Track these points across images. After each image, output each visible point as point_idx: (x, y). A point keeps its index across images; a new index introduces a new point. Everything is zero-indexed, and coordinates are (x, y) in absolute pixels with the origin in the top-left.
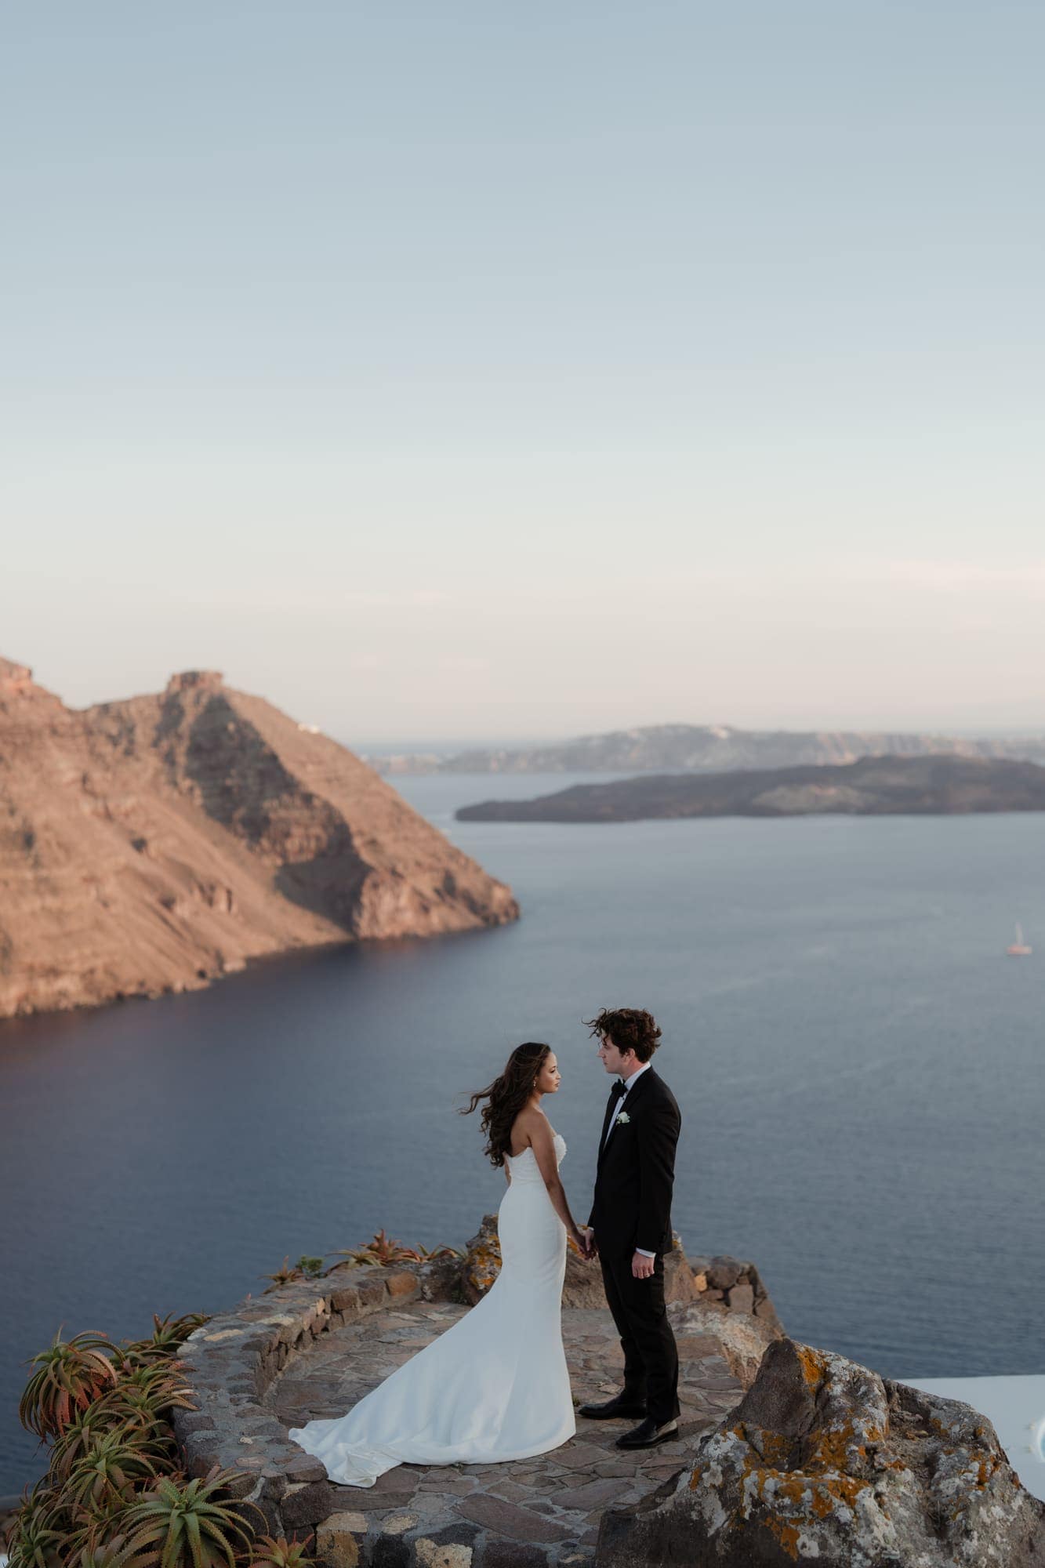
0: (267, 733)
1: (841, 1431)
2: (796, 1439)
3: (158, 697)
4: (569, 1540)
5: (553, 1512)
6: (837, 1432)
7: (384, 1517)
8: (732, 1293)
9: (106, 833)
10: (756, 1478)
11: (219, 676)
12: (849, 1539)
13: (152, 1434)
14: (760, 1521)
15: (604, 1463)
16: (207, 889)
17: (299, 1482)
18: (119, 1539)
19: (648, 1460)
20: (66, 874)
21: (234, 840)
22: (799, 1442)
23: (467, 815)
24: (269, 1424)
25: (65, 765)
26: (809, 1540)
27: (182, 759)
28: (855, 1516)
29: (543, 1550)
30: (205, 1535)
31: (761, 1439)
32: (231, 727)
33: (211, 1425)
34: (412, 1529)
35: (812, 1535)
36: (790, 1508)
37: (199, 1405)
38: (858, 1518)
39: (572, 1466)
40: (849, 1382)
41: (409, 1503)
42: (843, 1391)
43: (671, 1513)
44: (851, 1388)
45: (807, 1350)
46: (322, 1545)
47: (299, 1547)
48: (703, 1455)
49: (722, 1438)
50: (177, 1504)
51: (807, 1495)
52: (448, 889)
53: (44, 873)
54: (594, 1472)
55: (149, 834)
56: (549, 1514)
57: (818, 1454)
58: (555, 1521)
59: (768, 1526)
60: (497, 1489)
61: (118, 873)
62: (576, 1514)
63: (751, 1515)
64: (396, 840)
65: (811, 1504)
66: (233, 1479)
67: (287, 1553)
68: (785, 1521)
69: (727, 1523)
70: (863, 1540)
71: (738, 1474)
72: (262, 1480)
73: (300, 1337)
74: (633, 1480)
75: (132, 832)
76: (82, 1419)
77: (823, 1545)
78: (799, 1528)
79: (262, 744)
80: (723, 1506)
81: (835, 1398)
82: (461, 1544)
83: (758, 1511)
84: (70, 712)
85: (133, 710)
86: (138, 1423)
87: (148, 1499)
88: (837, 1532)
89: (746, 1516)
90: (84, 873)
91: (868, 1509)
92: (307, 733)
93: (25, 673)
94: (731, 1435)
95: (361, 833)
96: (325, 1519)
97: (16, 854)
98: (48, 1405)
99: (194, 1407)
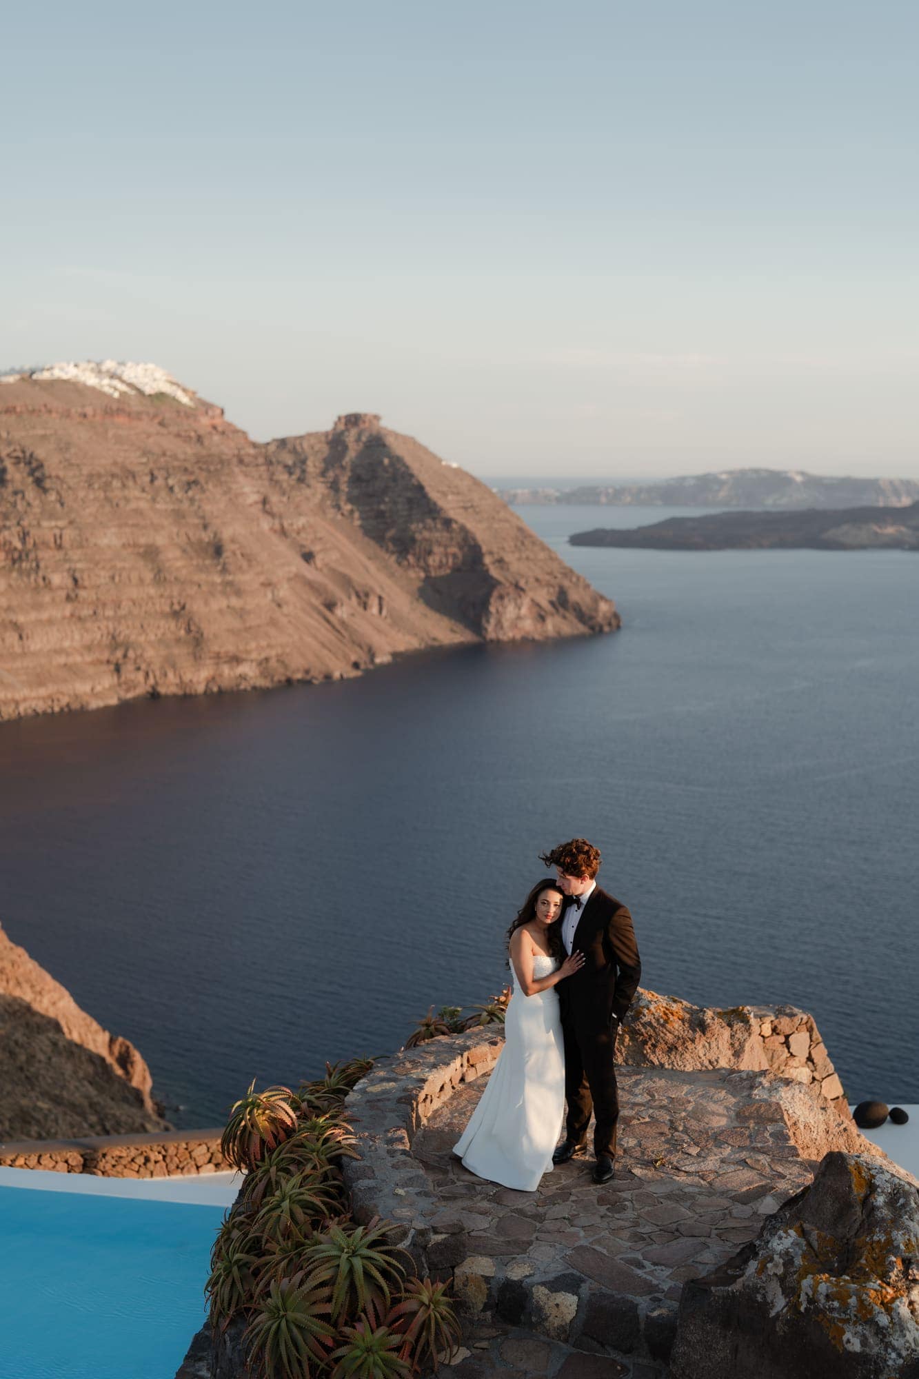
0: (415, 467)
1: (883, 1240)
2: (845, 1241)
3: (326, 434)
4: (656, 1295)
5: (643, 1267)
6: (879, 1241)
7: (508, 1263)
8: (791, 1039)
9: (282, 546)
10: (812, 1282)
11: (377, 418)
12: (886, 1340)
13: (325, 1177)
14: (813, 1316)
15: (685, 1221)
16: (362, 595)
17: (441, 1233)
18: (300, 1275)
19: (721, 1222)
20: (247, 579)
21: (387, 556)
22: (847, 1243)
23: (579, 540)
24: (418, 1176)
25: (249, 490)
26: (853, 1337)
27: (344, 487)
28: (891, 1322)
29: (635, 1302)
30: (367, 1275)
31: (816, 1238)
32: (386, 461)
33: (372, 1175)
34: (530, 1275)
35: (856, 1334)
36: (838, 1310)
37: (362, 1155)
38: (894, 1324)
39: (659, 1223)
40: (890, 1193)
41: (528, 1251)
42: (885, 1202)
43: (740, 1292)
44: (892, 1198)
45: (856, 1163)
46: (458, 1283)
47: (441, 1286)
48: (768, 1248)
49: (784, 1235)
50: (345, 1250)
51: (853, 1301)
52: (561, 601)
53: (230, 578)
54: (677, 1230)
55: (316, 548)
56: (639, 1268)
57: (863, 1261)
58: (644, 1276)
59: (819, 1320)
60: (598, 1241)
61: (289, 580)
62: (662, 1270)
63: (806, 1309)
64: (519, 559)
65: (855, 1309)
66: (391, 1230)
67: (431, 1292)
68: (834, 1319)
69: (785, 1309)
70: (897, 1342)
71: (796, 1267)
72: (412, 1231)
73: (442, 1088)
74: (708, 1240)
75: (302, 546)
76: (270, 1160)
77: (864, 1343)
78: (845, 1327)
79: (412, 476)
80: (783, 1293)
81: (878, 1208)
82: (569, 1293)
83: (812, 1307)
84: (254, 445)
85: (305, 445)
86: (314, 1168)
87: (322, 1240)
88: (876, 1334)
89: (802, 1309)
90: (262, 579)
91: (902, 1317)
92: (449, 468)
93: (218, 412)
94: (792, 1232)
95: (491, 553)
96: (461, 1263)
97: (208, 562)
98: (244, 1144)
99: (359, 1157)
